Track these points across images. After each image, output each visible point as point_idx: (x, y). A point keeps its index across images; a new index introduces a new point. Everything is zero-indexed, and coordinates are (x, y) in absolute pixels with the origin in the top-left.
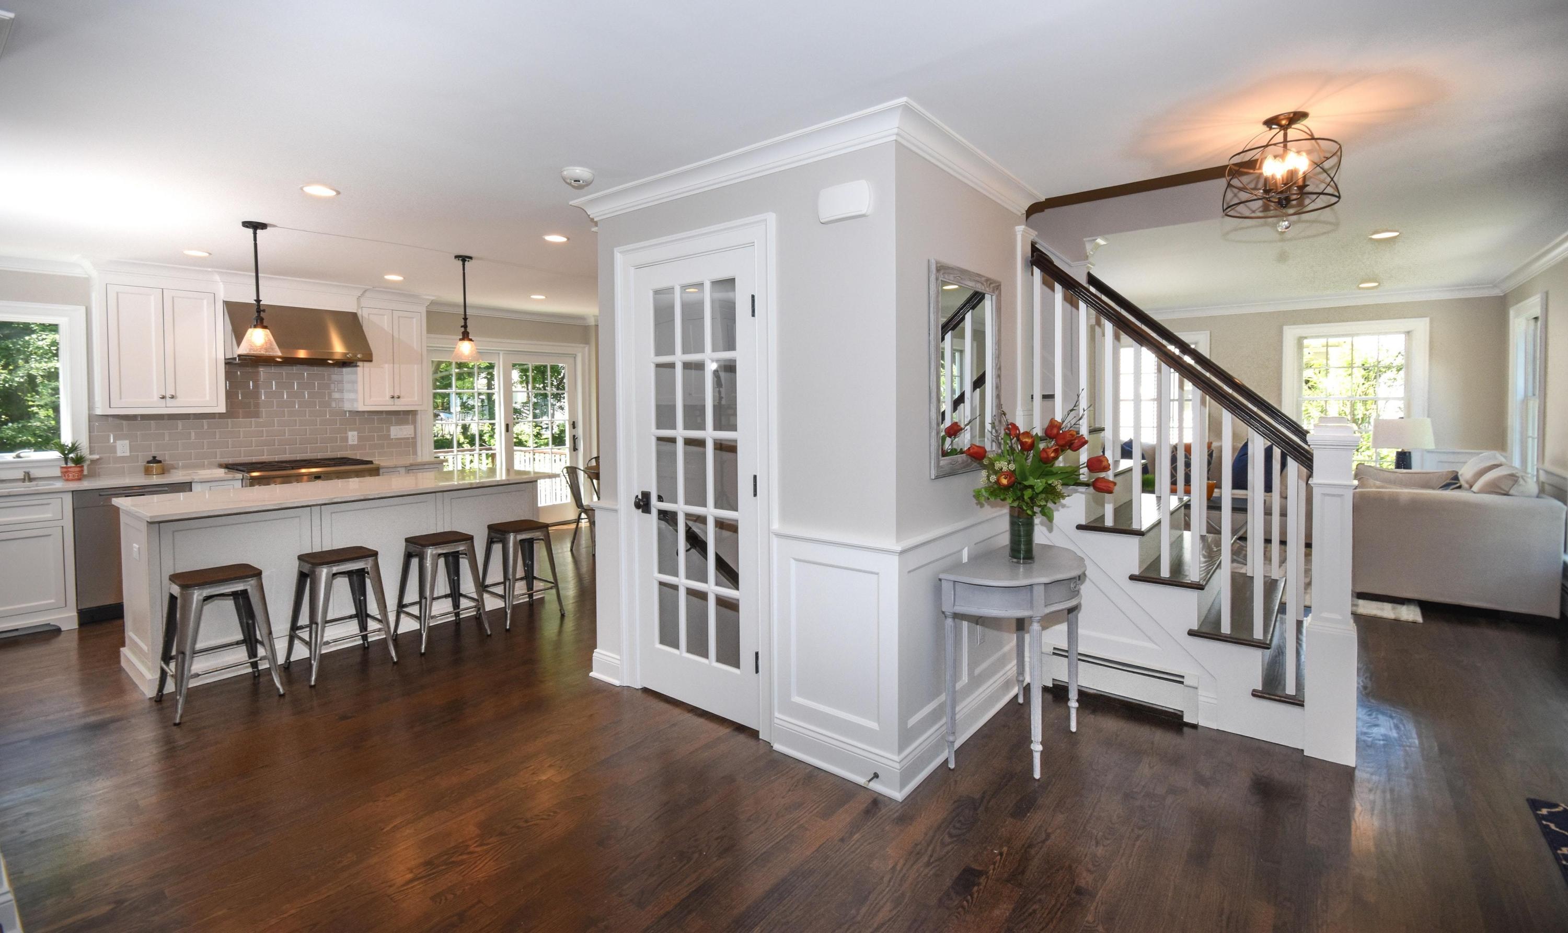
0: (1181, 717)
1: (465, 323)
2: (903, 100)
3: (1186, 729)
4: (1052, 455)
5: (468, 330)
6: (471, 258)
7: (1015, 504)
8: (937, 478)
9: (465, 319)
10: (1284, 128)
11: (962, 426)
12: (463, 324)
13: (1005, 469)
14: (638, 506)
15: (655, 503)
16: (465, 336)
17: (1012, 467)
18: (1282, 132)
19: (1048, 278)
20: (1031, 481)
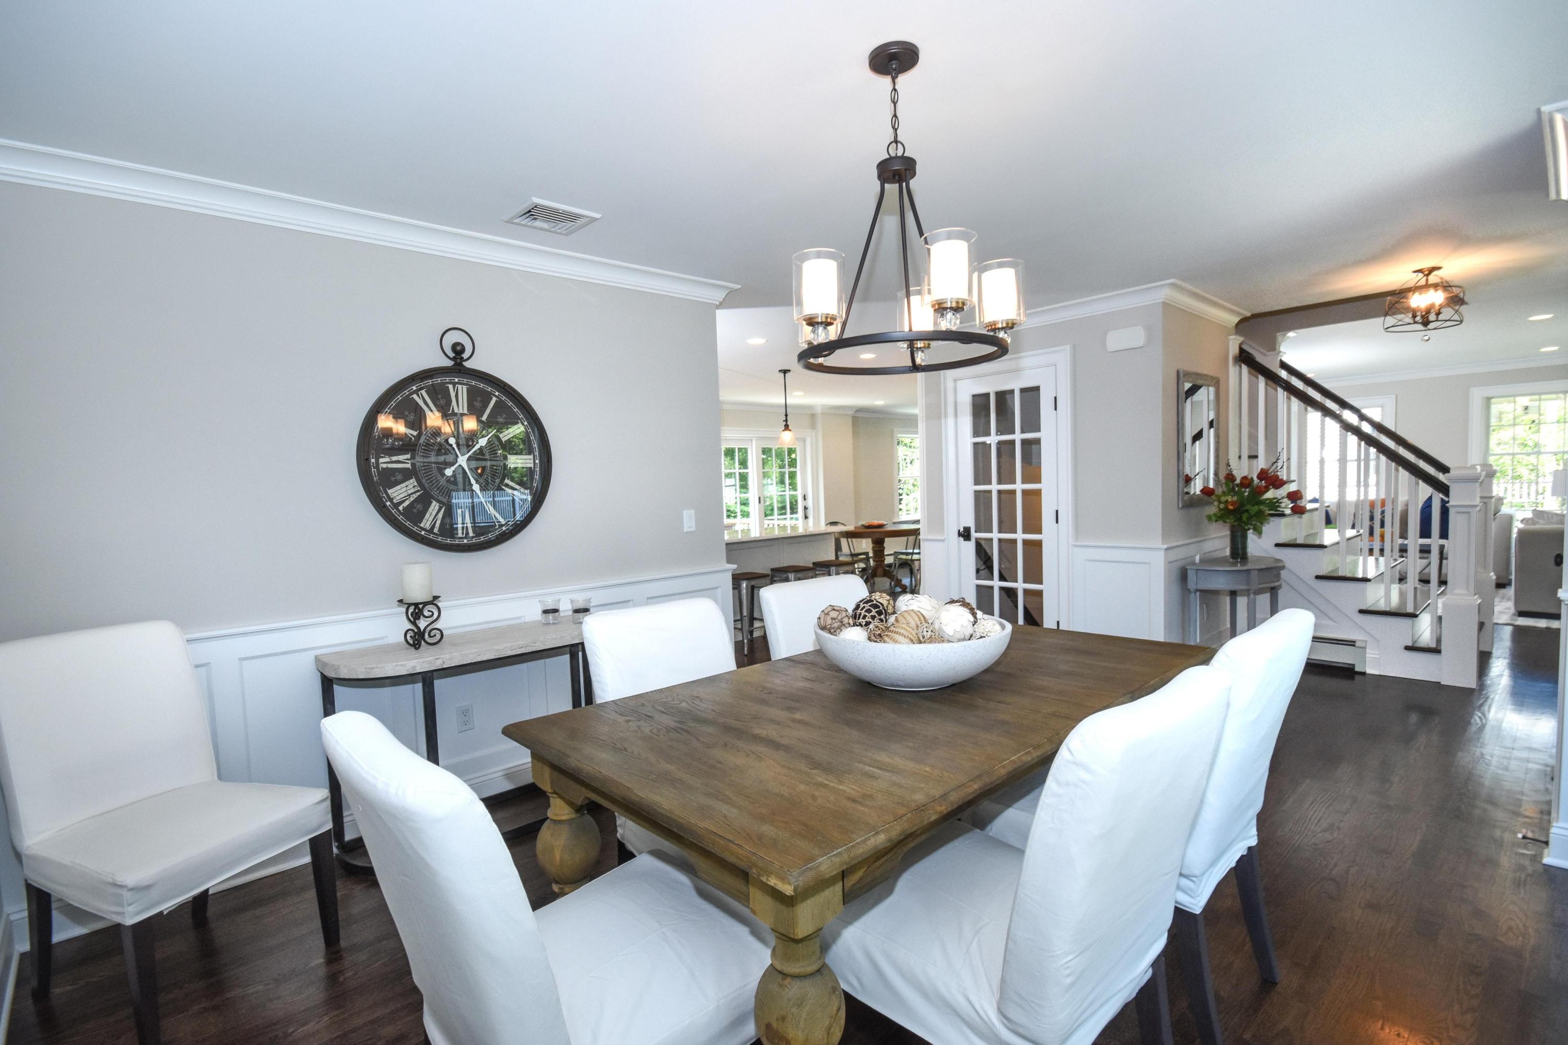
0: (1353, 669)
1: (786, 418)
2: (1172, 281)
3: (1357, 677)
4: (1264, 490)
5: (788, 423)
6: (789, 371)
7: (1236, 524)
8: (1183, 507)
9: (786, 415)
10: (1428, 275)
11: (1193, 477)
12: (785, 419)
13: (1230, 500)
14: (960, 534)
15: (974, 535)
16: (787, 427)
17: (1235, 498)
18: (1425, 278)
19: (1253, 372)
20: (1248, 507)
